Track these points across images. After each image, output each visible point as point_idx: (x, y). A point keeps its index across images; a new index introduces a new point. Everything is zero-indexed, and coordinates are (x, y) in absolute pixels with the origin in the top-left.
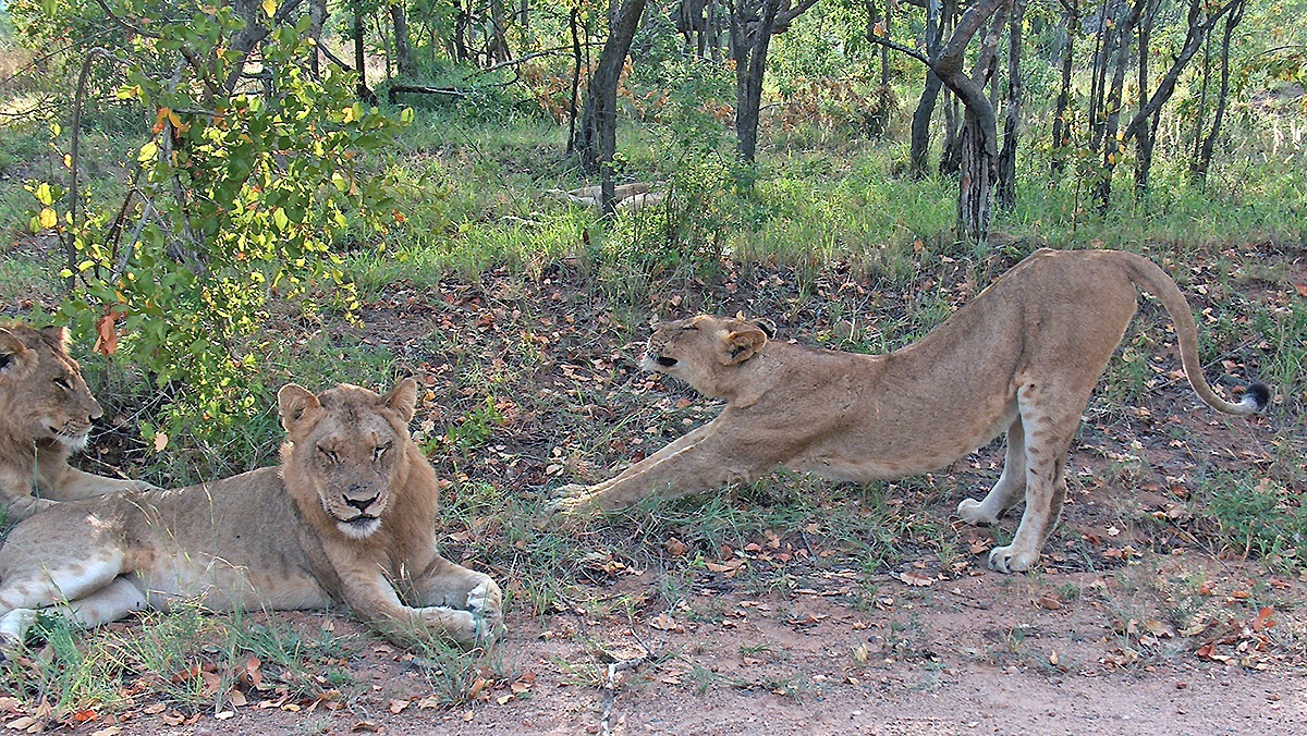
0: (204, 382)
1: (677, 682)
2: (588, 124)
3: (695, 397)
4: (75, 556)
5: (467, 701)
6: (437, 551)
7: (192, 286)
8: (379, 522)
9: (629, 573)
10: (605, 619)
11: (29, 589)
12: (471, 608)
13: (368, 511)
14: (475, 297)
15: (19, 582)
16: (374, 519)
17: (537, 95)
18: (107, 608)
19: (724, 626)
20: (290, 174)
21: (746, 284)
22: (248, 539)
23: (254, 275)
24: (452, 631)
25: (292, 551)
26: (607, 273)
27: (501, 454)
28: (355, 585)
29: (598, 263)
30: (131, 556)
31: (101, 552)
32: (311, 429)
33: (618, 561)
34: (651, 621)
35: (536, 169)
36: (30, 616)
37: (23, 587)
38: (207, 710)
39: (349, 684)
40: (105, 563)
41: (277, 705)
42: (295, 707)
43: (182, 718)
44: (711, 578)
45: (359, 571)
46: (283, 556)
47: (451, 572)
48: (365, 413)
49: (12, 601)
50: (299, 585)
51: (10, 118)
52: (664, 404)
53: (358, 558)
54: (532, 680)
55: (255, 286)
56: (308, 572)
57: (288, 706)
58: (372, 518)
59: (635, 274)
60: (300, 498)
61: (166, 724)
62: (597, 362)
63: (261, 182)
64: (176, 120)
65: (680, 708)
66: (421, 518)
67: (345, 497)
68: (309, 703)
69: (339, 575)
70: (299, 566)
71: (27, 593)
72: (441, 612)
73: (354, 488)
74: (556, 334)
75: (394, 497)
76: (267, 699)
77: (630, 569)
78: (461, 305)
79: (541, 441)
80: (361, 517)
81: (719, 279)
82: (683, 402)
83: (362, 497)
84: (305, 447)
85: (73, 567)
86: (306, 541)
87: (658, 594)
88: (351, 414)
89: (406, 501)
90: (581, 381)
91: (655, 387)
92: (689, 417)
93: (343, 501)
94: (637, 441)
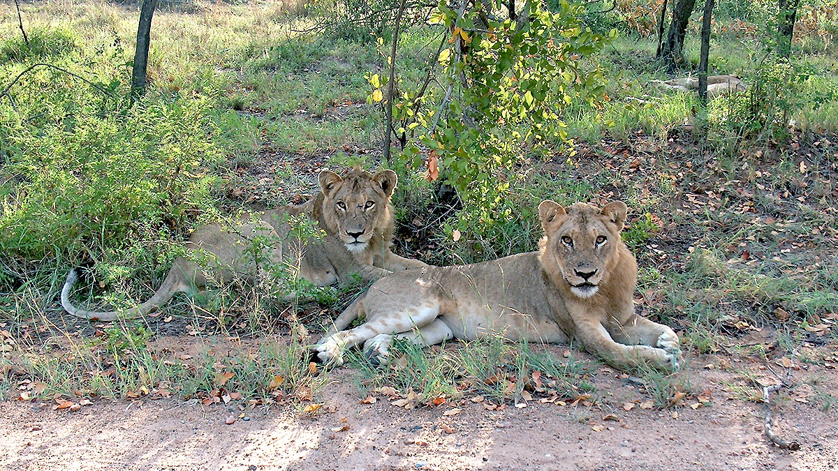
0: (484, 199)
1: (806, 402)
2: (671, 38)
3: (778, 217)
4: (412, 303)
5: (672, 406)
6: (634, 310)
7: (477, 139)
8: (597, 289)
9: (752, 330)
10: (746, 358)
11: (387, 323)
12: (662, 347)
13: (590, 280)
14: (624, 149)
15: (381, 318)
16: (594, 286)
17: (627, 18)
18: (431, 337)
19: (826, 367)
20: (536, 70)
21: (805, 144)
22: (514, 296)
23: (514, 133)
24: (653, 361)
25: (542, 307)
26: (712, 135)
27: (656, 250)
28: (586, 329)
29: (706, 129)
30: (443, 304)
31: (428, 302)
32: (559, 227)
33: (744, 322)
34: (777, 361)
35: (638, 67)
36: (389, 338)
37: (384, 321)
38: (510, 402)
39: (593, 391)
40: (430, 309)
41: (551, 401)
42: (563, 404)
43: (495, 406)
44: (808, 335)
45: (588, 320)
46: (536, 309)
47: (644, 323)
48: (591, 219)
49: (377, 329)
50: (546, 327)
51: (299, 33)
52: (757, 221)
53: (588, 312)
54: (709, 394)
55: (515, 140)
56: (552, 319)
57: (560, 402)
58: (593, 286)
59: (731, 136)
60: (548, 271)
61: (486, 409)
62: (709, 193)
63: (517, 75)
64: (465, 36)
65: (813, 419)
66: (626, 288)
67: (575, 270)
68: (572, 401)
69: (575, 322)
70: (546, 315)
71: (386, 325)
72: (645, 349)
73: (581, 265)
74: (680, 174)
75: (608, 275)
76: (544, 397)
77: (752, 327)
78: (616, 154)
79: (679, 242)
80: (585, 284)
81: (787, 140)
82: (770, 221)
83: (586, 271)
84: (554, 238)
85: (412, 310)
86: (553, 300)
87: (778, 343)
88: (583, 219)
89: (617, 276)
90: (700, 205)
91: (750, 210)
92: (775, 230)
93: (574, 272)
94: (743, 244)
